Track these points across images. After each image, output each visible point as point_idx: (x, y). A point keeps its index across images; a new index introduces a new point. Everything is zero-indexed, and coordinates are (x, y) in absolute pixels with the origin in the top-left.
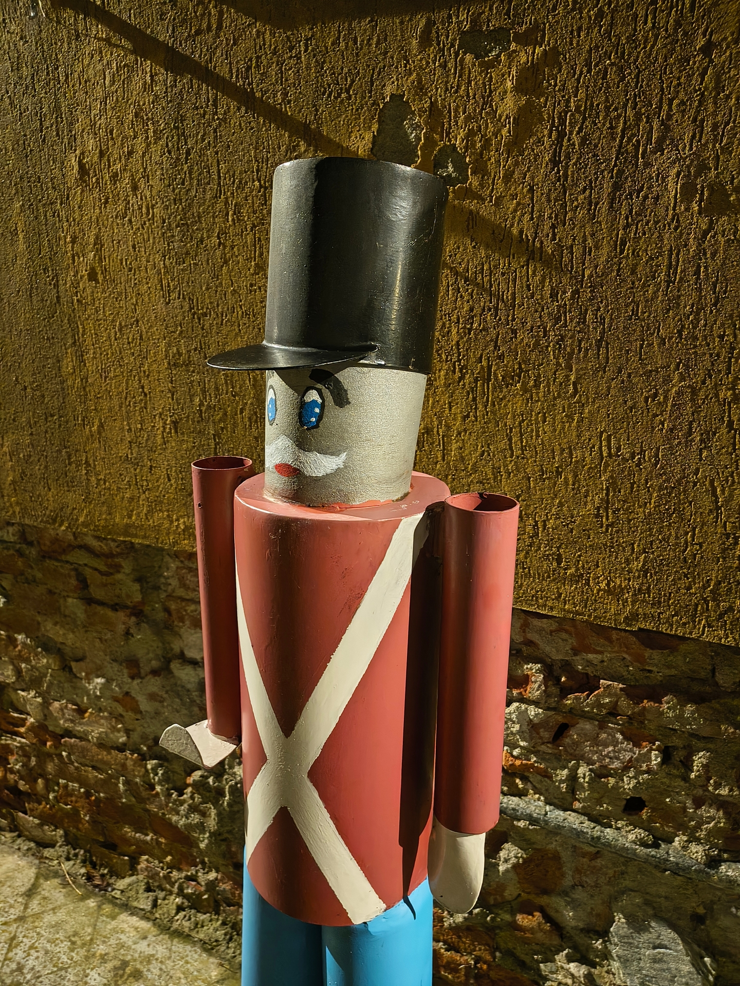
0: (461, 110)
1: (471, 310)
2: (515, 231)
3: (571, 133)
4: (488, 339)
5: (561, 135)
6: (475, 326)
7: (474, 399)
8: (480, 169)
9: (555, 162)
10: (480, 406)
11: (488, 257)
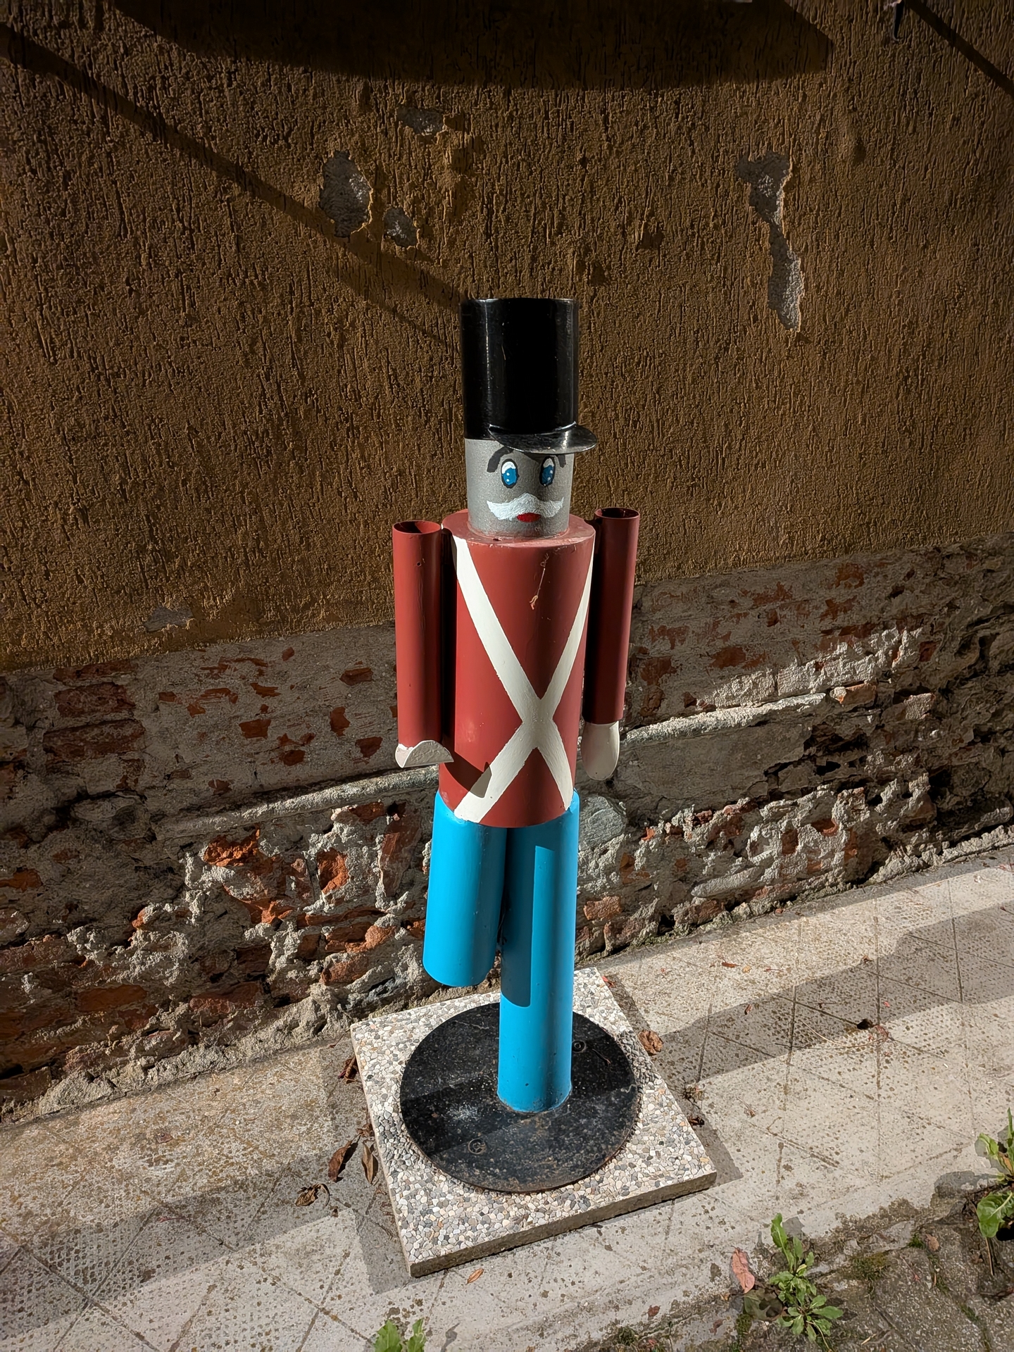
0: (405, 177)
1: (431, 359)
2: (461, 290)
3: (498, 211)
4: (447, 385)
5: (490, 212)
6: (435, 373)
7: (440, 439)
8: (427, 233)
9: (488, 235)
10: (445, 445)
11: (441, 312)
